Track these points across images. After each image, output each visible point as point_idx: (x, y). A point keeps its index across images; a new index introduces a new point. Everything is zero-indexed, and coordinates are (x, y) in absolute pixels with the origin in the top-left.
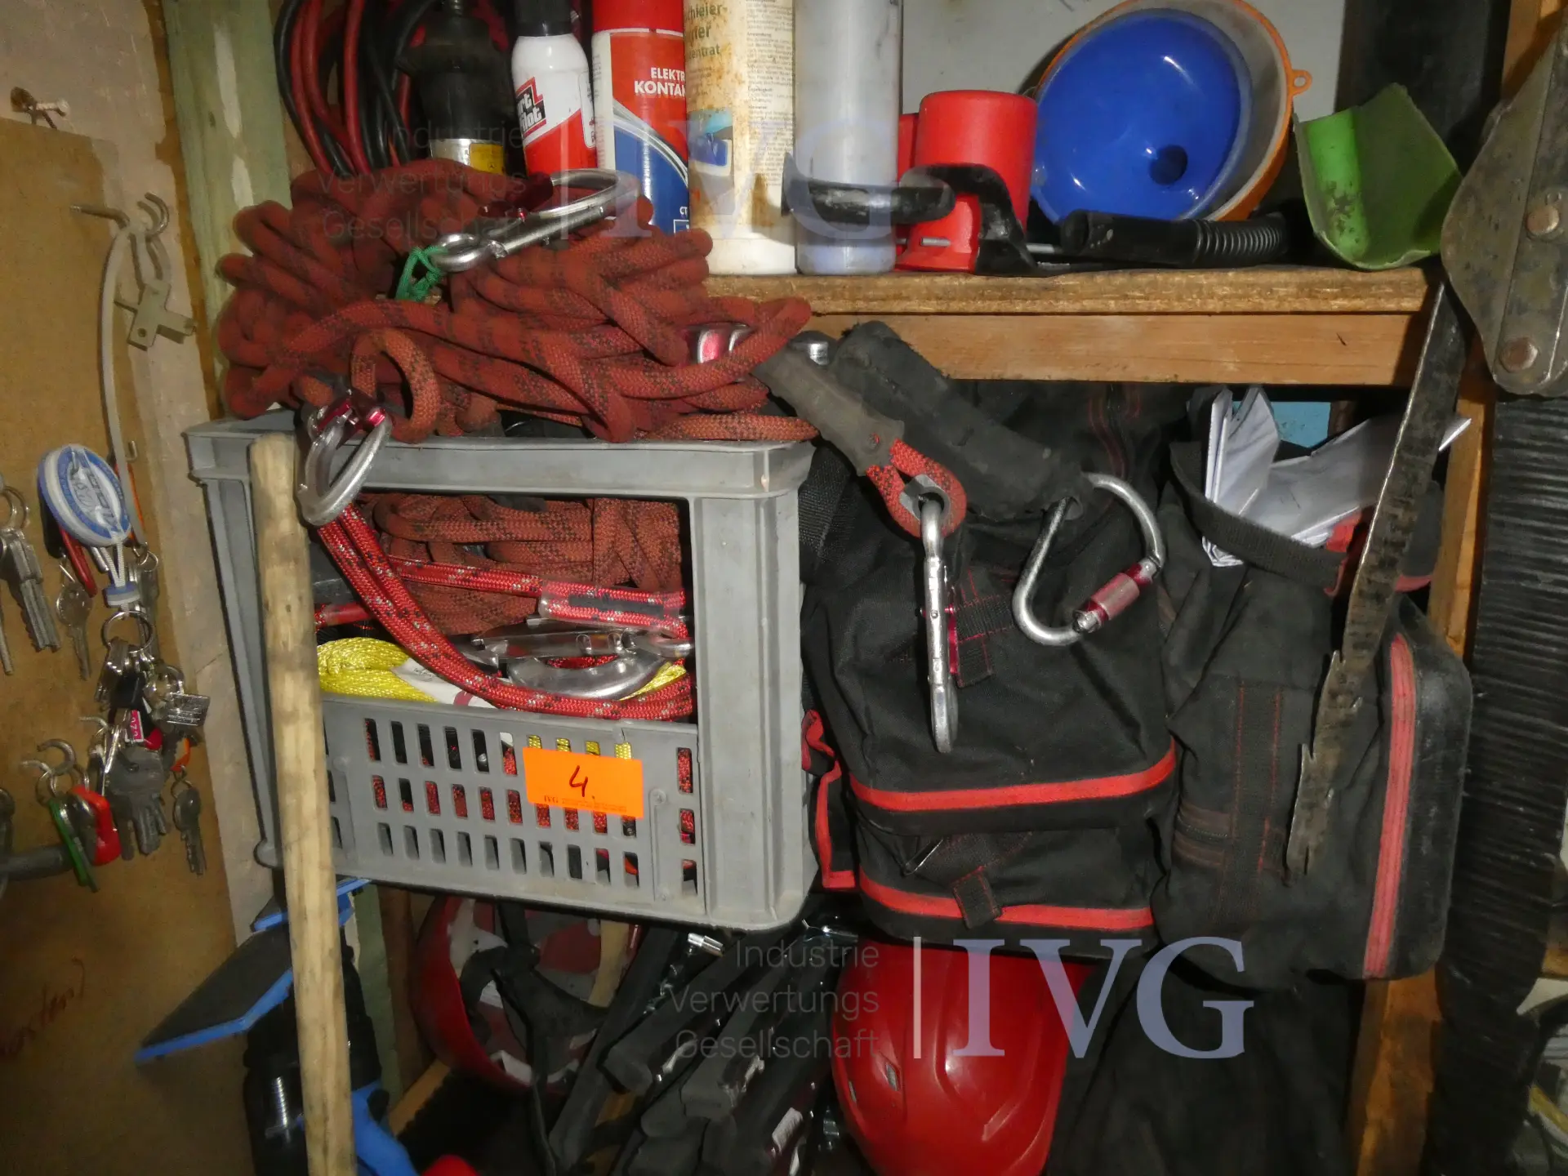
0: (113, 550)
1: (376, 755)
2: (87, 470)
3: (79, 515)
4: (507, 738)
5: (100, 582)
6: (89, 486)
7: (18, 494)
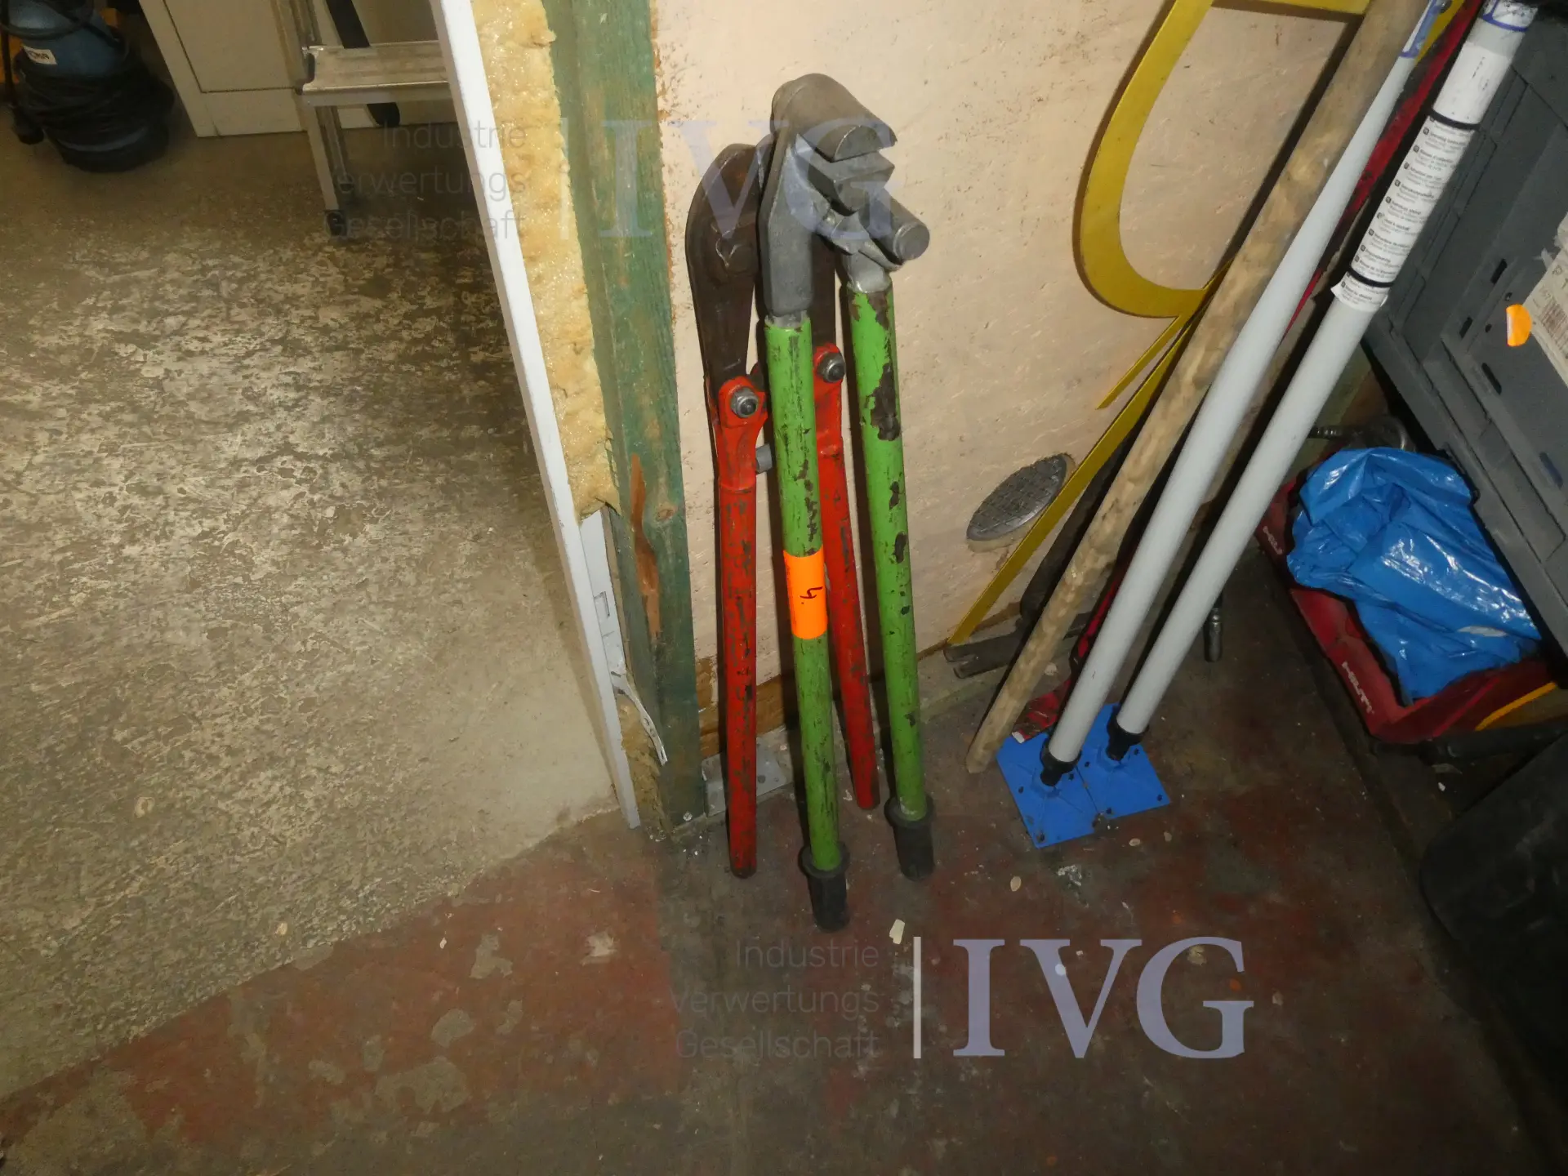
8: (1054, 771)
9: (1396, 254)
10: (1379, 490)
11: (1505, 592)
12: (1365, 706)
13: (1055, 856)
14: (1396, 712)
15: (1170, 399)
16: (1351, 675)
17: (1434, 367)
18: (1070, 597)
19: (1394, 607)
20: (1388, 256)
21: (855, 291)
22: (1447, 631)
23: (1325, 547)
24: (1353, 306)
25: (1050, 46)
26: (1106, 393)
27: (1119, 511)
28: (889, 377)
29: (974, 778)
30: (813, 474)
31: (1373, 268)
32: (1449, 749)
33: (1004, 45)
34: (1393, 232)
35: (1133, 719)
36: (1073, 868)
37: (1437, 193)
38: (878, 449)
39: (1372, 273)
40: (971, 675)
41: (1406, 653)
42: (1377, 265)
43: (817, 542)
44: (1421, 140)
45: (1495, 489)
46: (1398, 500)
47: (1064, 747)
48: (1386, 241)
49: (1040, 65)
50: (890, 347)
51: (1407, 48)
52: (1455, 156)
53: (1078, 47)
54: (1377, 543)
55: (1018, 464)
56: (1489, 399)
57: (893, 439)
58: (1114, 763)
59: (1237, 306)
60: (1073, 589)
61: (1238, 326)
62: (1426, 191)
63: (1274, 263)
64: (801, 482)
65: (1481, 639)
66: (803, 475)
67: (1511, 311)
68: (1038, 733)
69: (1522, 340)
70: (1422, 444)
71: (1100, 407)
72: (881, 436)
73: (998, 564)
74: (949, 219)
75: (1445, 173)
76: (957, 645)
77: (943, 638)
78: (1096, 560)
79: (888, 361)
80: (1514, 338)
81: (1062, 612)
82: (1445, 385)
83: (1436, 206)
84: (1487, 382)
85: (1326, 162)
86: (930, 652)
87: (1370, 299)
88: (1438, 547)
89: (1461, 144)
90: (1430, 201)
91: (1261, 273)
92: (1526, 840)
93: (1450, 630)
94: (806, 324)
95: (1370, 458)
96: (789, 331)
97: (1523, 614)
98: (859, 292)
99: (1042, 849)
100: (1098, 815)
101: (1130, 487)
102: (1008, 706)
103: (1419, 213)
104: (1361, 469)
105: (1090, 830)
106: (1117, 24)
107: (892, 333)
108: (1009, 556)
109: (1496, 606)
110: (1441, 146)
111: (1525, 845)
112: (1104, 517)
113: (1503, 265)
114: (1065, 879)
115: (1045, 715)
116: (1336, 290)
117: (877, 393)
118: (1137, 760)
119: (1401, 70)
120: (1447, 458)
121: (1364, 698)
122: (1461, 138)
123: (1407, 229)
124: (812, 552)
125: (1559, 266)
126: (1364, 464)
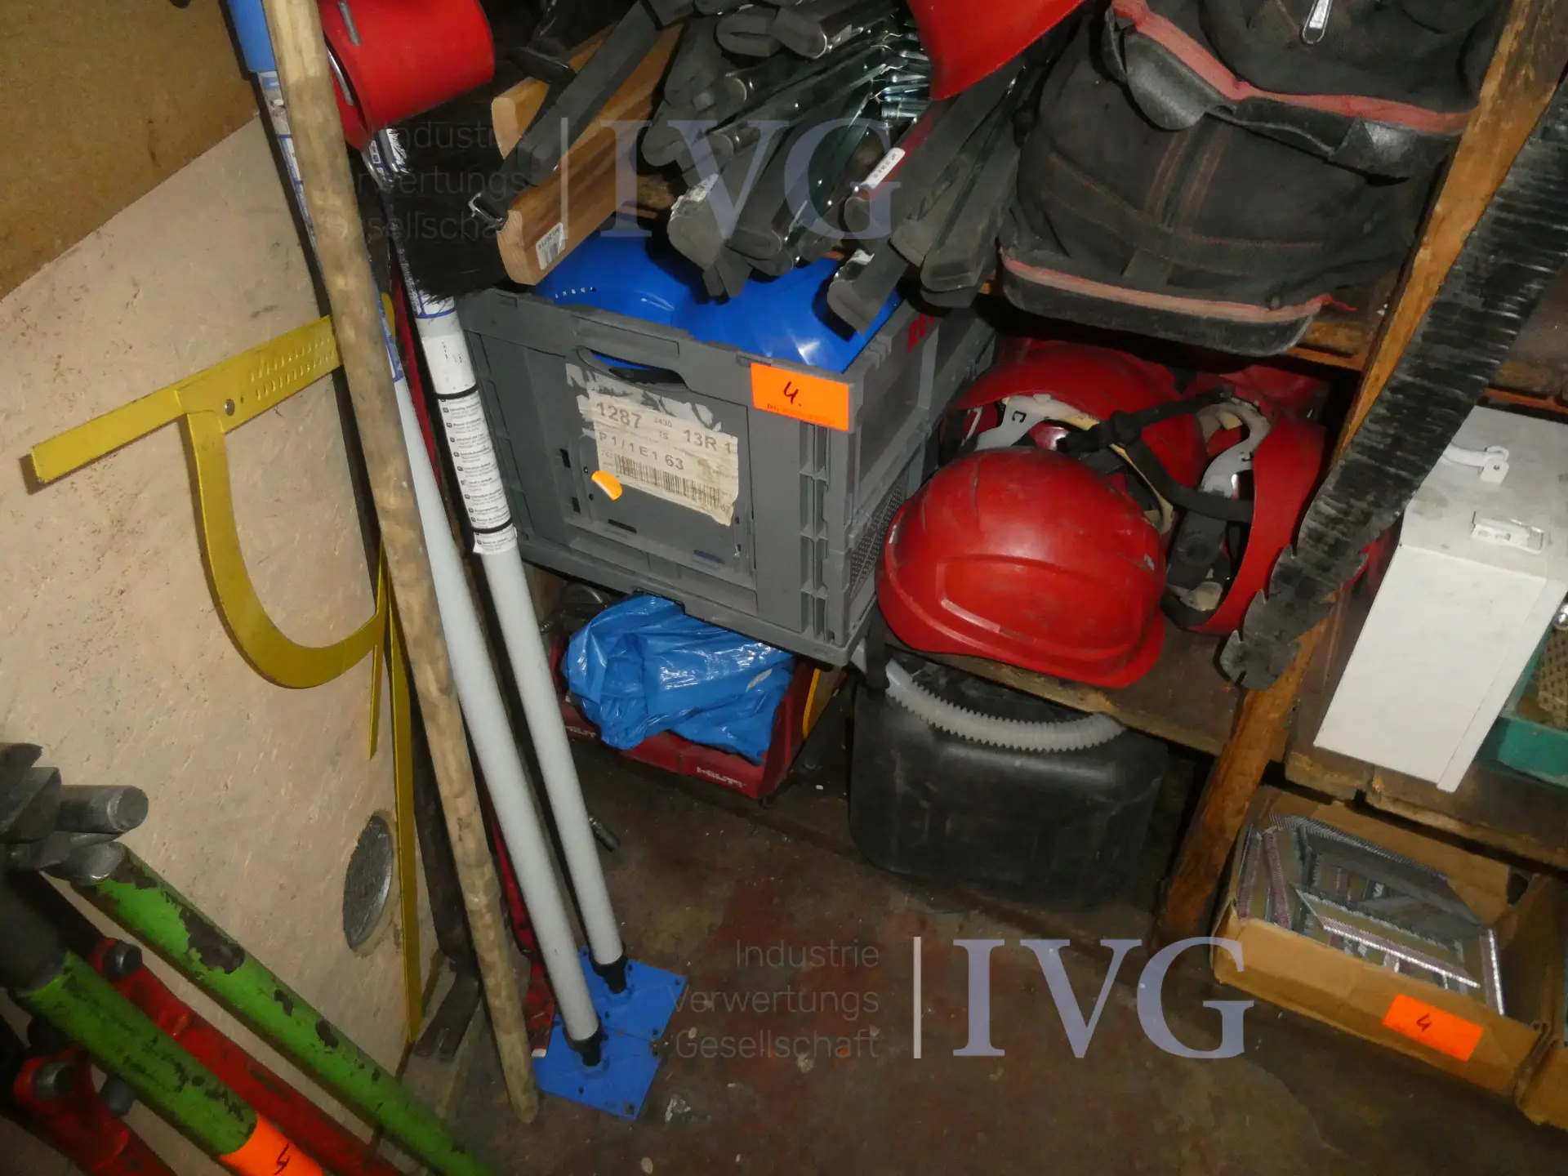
8: (591, 1051)
9: (498, 499)
10: (618, 646)
11: (748, 645)
12: (734, 785)
13: (653, 1112)
14: (756, 772)
15: (434, 718)
16: (709, 773)
17: (577, 544)
18: (488, 918)
19: (695, 712)
20: (493, 505)
21: (93, 884)
22: (740, 699)
23: (620, 712)
24: (499, 551)
25: (95, 548)
26: (366, 744)
27: (468, 825)
28: (195, 921)
29: (537, 1123)
30: (193, 1066)
31: (490, 519)
32: (807, 766)
33: (52, 579)
34: (483, 488)
35: (608, 951)
36: (673, 1103)
37: (489, 444)
38: (236, 982)
39: (493, 523)
40: (456, 1048)
41: (732, 734)
42: (491, 515)
43: (249, 1114)
44: (446, 418)
45: (690, 594)
46: (634, 643)
47: (582, 1025)
48: (483, 496)
49: (99, 568)
50: (172, 897)
51: (394, 375)
52: (479, 414)
53: (121, 531)
54: (648, 681)
55: (345, 858)
56: (635, 541)
57: (242, 961)
58: (623, 994)
59: (427, 620)
60: (484, 910)
61: (439, 632)
62: (480, 448)
63: (426, 572)
64: (188, 1086)
65: (760, 685)
66: (184, 1079)
67: (595, 478)
68: (550, 1034)
69: (620, 492)
70: (616, 596)
71: (371, 758)
72: (229, 970)
73: (397, 944)
74: (119, 741)
75: (482, 429)
76: (420, 1036)
77: (404, 1042)
78: (483, 874)
79: (179, 909)
80: (613, 494)
81: (492, 935)
82: (597, 551)
83: (495, 452)
84: (623, 531)
85: (405, 484)
86: (403, 1066)
87: (505, 539)
88: (685, 651)
89: (477, 404)
90: (489, 452)
91: (425, 585)
92: (898, 781)
93: (741, 696)
94: (70, 959)
95: (592, 631)
96: (58, 981)
97: (769, 649)
98: (99, 881)
99: (638, 1116)
100: (651, 1044)
101: (461, 802)
102: (512, 1042)
103: (489, 464)
104: (594, 641)
105: (657, 1060)
106: (140, 492)
107: (164, 884)
108: (400, 928)
109: (751, 658)
110: (464, 414)
111: (900, 785)
112: (461, 839)
113: (565, 454)
114: (676, 1116)
115: (542, 1014)
116: (477, 549)
117: (192, 943)
118: (638, 974)
119: (401, 390)
120: (639, 593)
121: (731, 781)
122: (473, 400)
123: (490, 479)
124: (252, 1128)
125: (600, 433)
126: (593, 637)
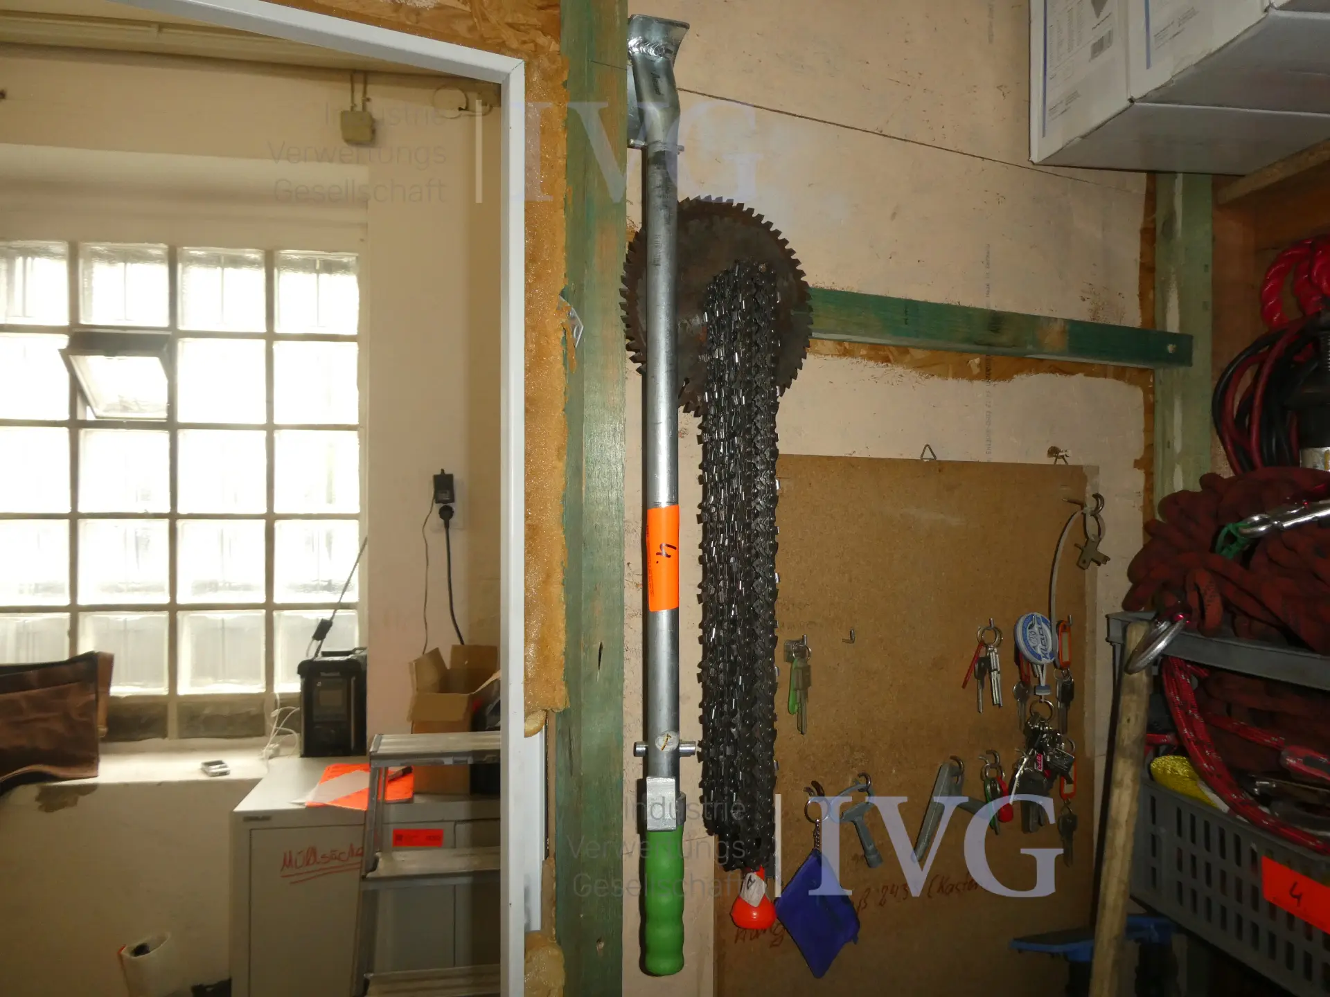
0: (1042, 667)
1: (1180, 833)
2: (1040, 626)
3: (1028, 646)
4: (1254, 846)
5: (1033, 683)
6: (1038, 633)
7: (1000, 631)
